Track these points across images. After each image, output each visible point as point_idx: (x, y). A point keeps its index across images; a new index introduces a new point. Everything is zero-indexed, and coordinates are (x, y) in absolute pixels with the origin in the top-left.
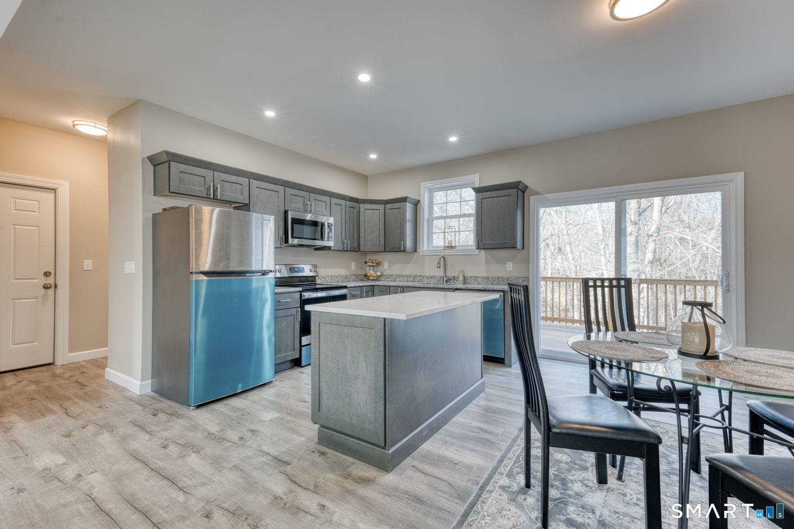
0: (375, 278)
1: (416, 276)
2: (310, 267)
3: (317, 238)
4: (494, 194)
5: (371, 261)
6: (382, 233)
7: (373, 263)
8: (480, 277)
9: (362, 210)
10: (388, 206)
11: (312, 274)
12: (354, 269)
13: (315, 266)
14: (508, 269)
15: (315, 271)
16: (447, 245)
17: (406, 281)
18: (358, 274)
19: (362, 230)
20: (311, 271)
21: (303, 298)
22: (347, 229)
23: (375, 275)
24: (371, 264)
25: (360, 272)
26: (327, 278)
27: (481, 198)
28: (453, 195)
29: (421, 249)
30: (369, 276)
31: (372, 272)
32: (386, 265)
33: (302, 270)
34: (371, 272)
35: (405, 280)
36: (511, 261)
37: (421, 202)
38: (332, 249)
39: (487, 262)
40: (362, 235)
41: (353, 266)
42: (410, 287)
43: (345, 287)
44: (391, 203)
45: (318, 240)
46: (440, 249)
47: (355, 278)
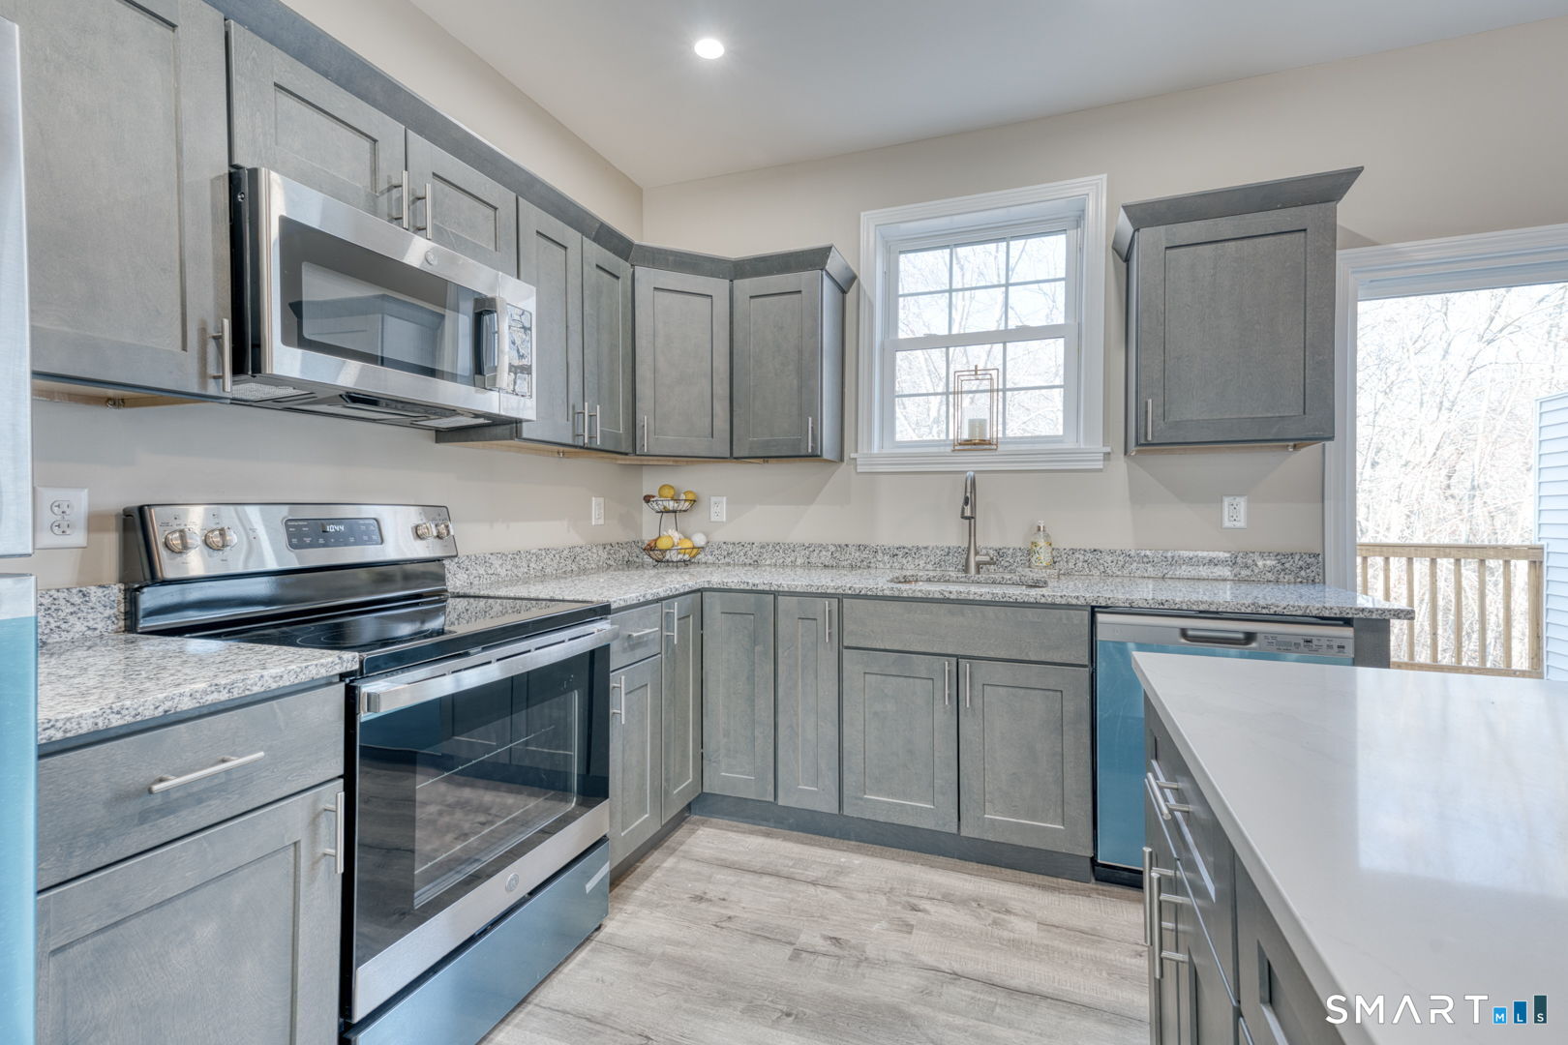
0: (687, 557)
1: (842, 548)
2: (413, 516)
3: (446, 367)
4: (1225, 226)
5: (671, 493)
6: (722, 390)
7: (677, 500)
8: (1112, 552)
9: (643, 292)
10: (746, 286)
11: (420, 550)
12: (601, 522)
13: (440, 513)
14: (1227, 524)
15: (439, 537)
16: (965, 436)
17: (803, 566)
18: (614, 541)
19: (644, 371)
20: (419, 537)
21: (364, 716)
22: (589, 356)
23: (688, 544)
24: (671, 505)
25: (619, 534)
26: (497, 563)
27: (1165, 245)
28: (980, 260)
29: (863, 449)
30: (663, 551)
31: (676, 536)
32: (718, 510)
33: (375, 533)
34: (671, 536)
35: (799, 561)
36: (1240, 495)
37: (862, 278)
38: (527, 431)
39: (1138, 497)
40: (644, 390)
41: (596, 507)
42: (876, 598)
43: (603, 611)
44: (757, 273)
45: (453, 377)
46: (942, 449)
47: (605, 556)
